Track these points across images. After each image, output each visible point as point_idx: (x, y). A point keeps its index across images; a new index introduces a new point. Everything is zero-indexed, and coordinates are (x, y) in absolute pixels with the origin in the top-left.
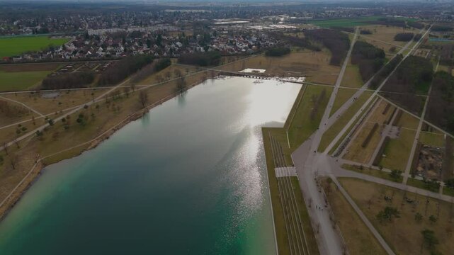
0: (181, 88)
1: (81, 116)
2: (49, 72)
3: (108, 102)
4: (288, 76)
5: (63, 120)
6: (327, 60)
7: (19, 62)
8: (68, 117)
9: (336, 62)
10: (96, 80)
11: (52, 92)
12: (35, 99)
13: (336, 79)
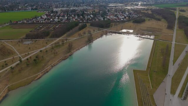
0: (90, 40)
1: (37, 57)
2: (31, 30)
3: (53, 48)
4: (145, 35)
5: (27, 59)
6: (165, 26)
7: (20, 24)
8: (30, 57)
9: (170, 27)
10: (50, 35)
11: (29, 41)
12: (19, 45)
13: (172, 37)
